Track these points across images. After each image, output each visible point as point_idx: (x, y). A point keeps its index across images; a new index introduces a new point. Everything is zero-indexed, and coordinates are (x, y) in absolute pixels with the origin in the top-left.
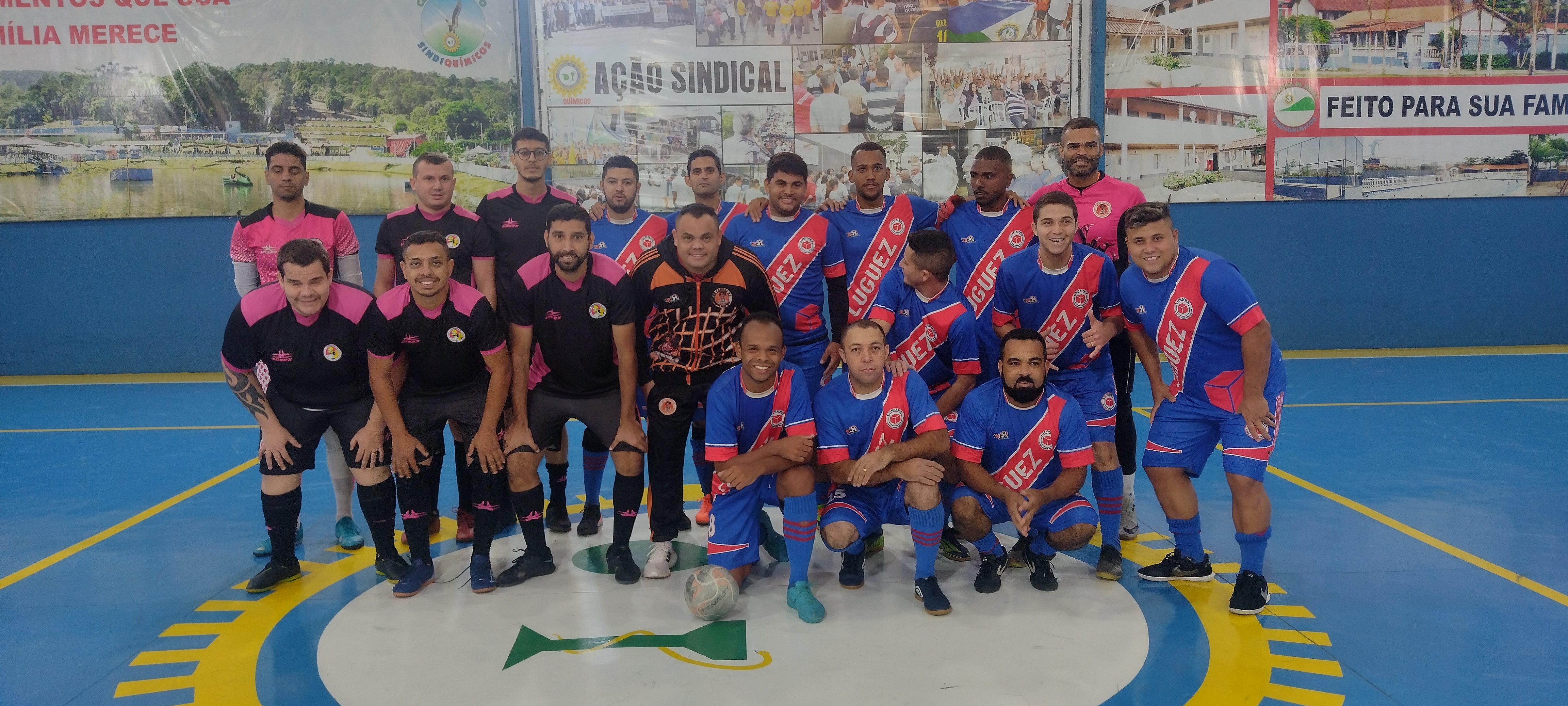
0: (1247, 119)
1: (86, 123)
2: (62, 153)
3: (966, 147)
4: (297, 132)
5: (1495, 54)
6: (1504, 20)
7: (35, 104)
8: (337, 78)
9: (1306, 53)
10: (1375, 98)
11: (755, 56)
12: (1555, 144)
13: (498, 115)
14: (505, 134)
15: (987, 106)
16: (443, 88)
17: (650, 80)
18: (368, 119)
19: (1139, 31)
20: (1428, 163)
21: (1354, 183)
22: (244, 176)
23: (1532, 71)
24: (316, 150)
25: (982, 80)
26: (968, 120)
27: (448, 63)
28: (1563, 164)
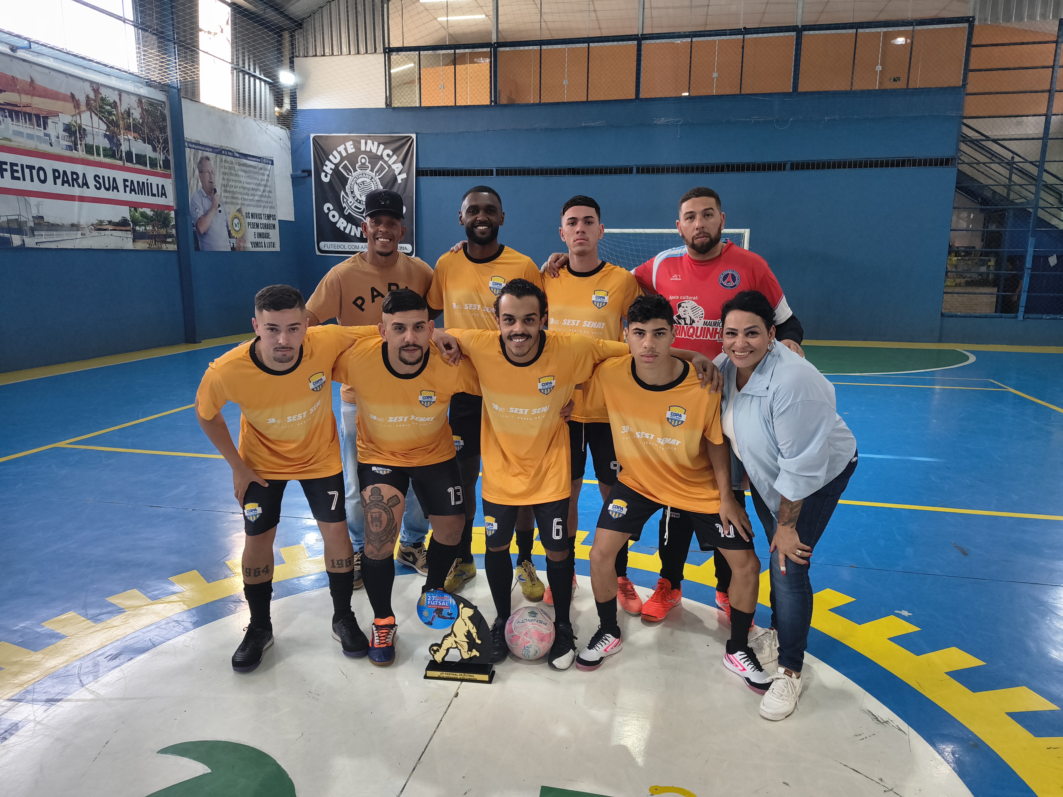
5: (104, 146)
6: (105, 123)
10: (33, 168)
12: (143, 215)
20: (75, 222)
21: (29, 234)
23: (124, 163)
28: (148, 228)
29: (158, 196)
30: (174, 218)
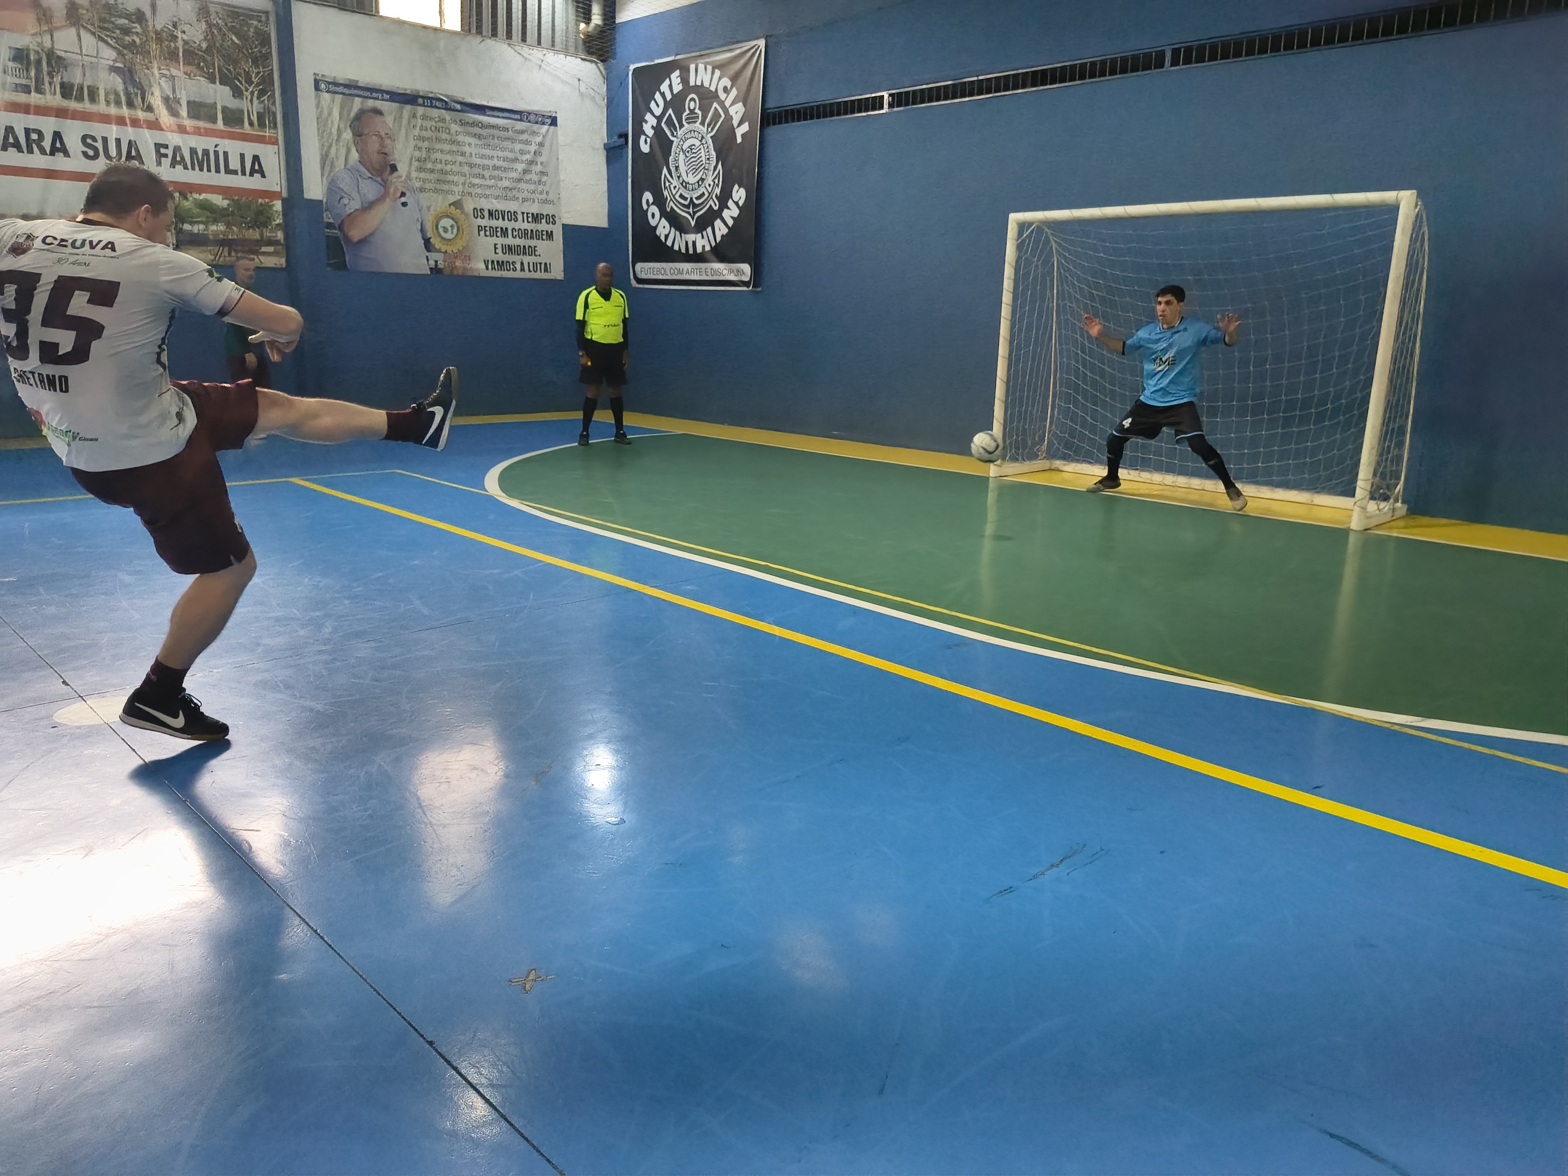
5: (108, 87)
6: (115, 48)
12: (203, 205)
29: (244, 174)
30: (281, 213)
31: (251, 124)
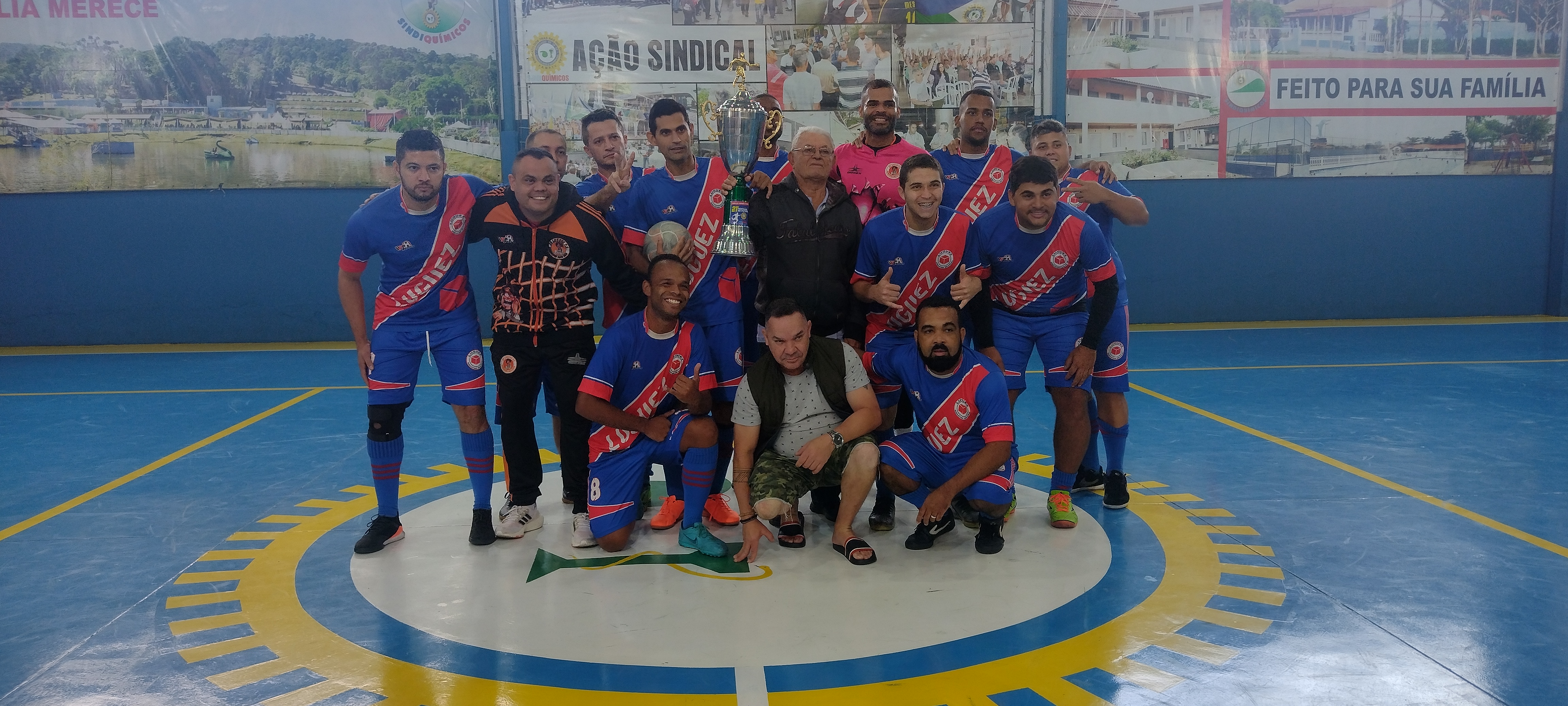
0: (1201, 100)
1: (66, 96)
2: (43, 125)
3: (934, 125)
4: (278, 106)
5: (1435, 38)
6: (1443, 6)
7: (13, 76)
8: (318, 54)
9: (1258, 36)
10: (1323, 80)
11: (730, 35)
12: (1490, 125)
13: (477, 91)
14: (485, 109)
15: (954, 85)
16: (423, 63)
17: (627, 58)
18: (348, 94)
19: (1099, 14)
20: (1372, 142)
21: (1302, 162)
22: (225, 150)
23: (1468, 56)
24: (297, 124)
25: (950, 60)
26: (935, 99)
27: (428, 39)
28: (1497, 144)
29: (1527, 95)
30: (1554, 127)
31: (1539, 51)
